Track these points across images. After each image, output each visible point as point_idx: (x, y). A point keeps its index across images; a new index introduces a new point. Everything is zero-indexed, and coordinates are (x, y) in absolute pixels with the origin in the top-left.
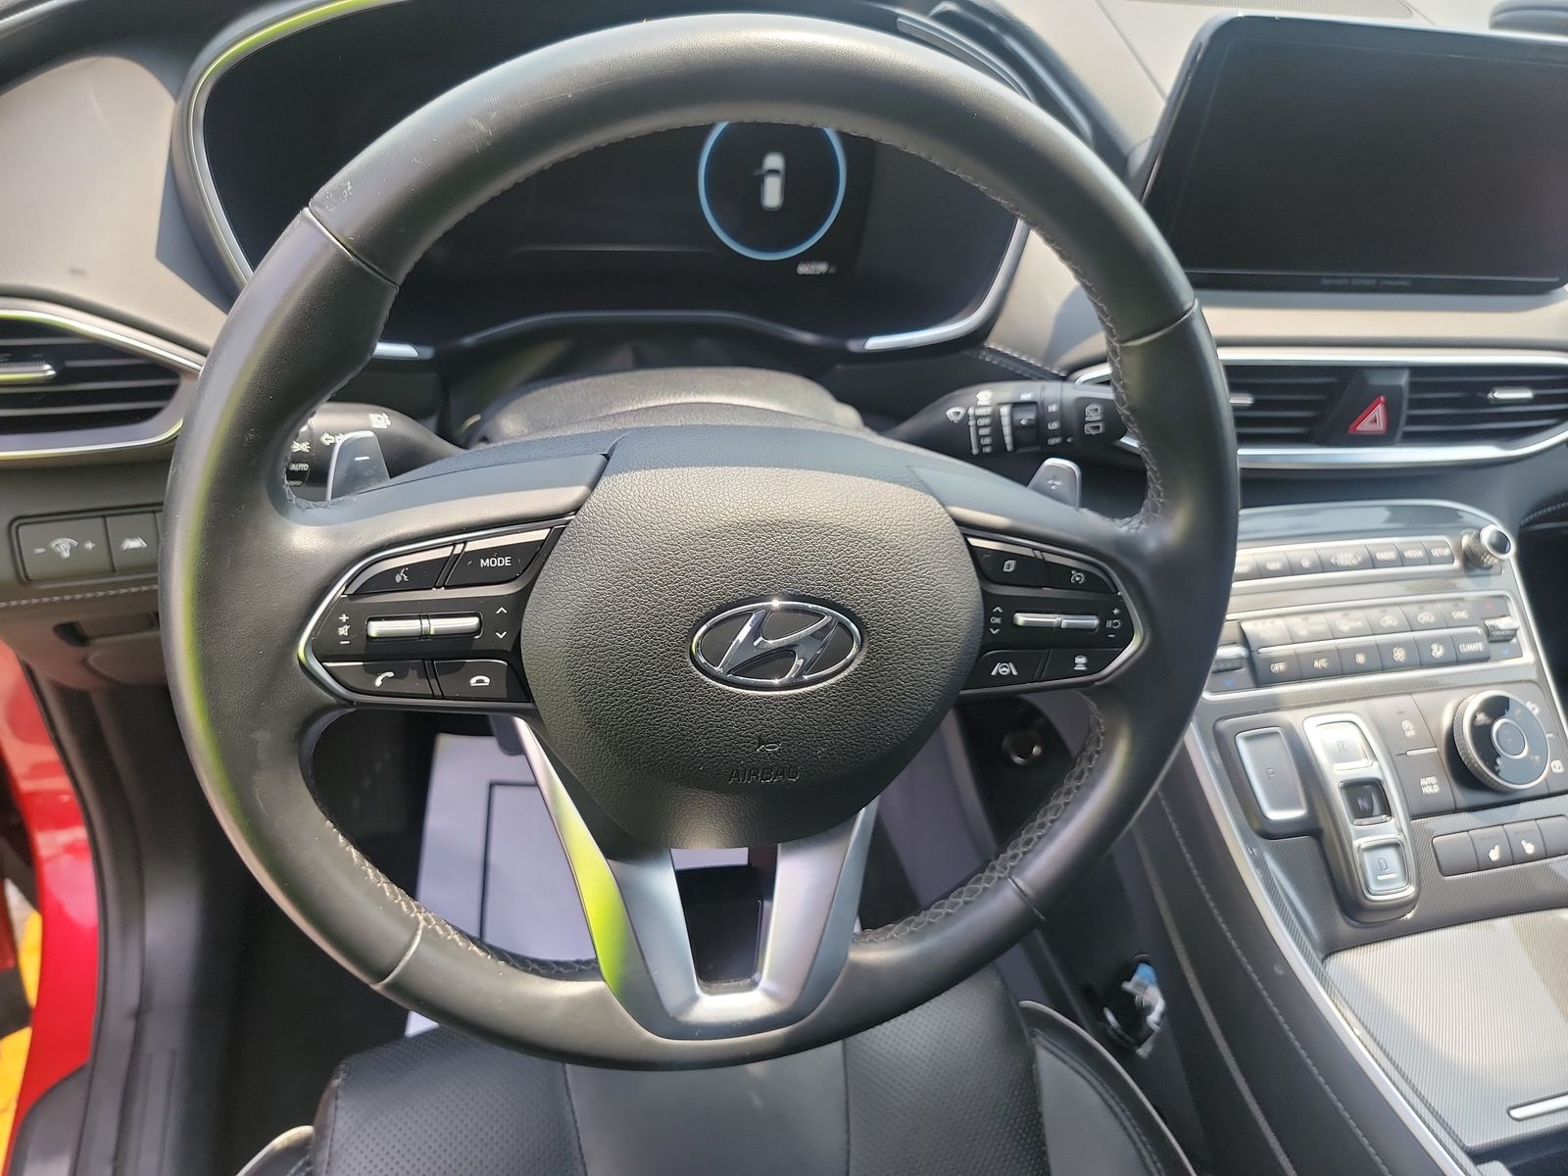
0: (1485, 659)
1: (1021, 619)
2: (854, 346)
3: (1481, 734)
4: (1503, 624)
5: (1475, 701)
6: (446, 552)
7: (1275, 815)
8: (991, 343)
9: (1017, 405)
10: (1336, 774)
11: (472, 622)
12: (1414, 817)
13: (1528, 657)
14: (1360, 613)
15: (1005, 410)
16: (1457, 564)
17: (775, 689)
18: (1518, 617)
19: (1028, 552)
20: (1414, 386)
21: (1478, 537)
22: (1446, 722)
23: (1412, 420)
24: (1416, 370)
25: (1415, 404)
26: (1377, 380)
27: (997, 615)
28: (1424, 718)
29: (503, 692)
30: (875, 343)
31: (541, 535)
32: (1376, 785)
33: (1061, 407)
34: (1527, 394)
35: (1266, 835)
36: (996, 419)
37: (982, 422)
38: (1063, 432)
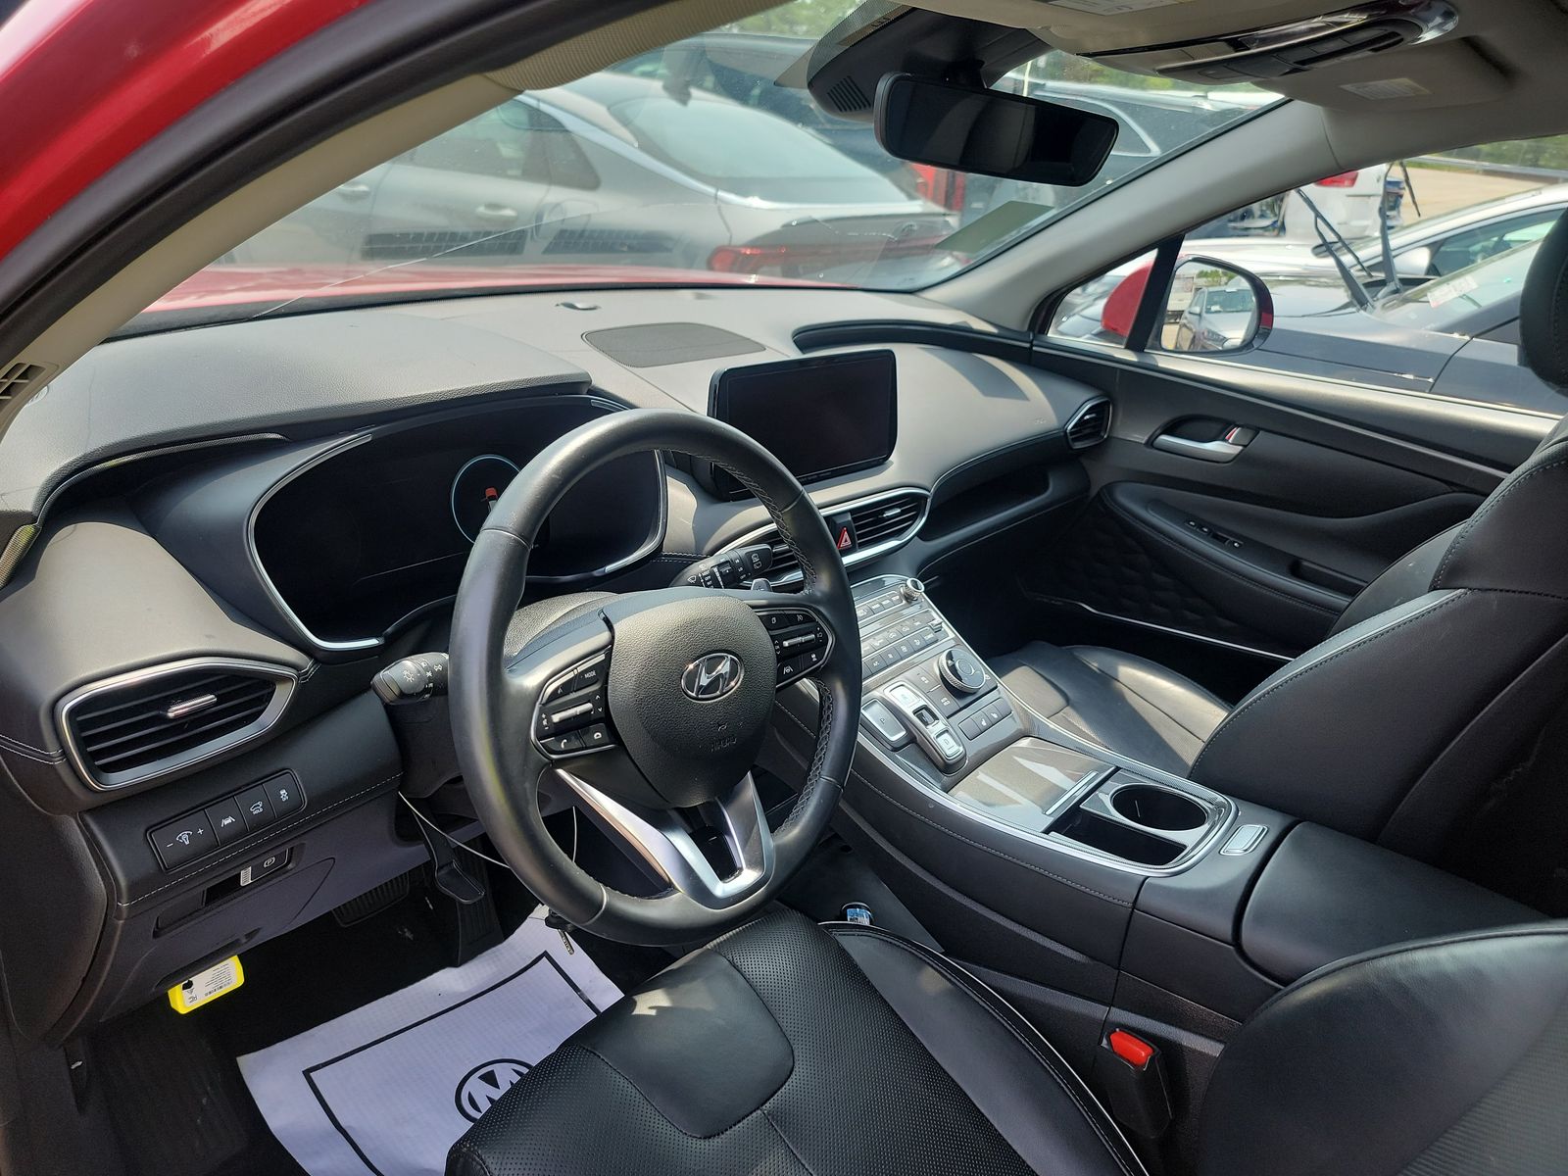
0: (936, 641)
1: (786, 644)
2: (597, 573)
3: (953, 669)
4: (935, 622)
5: (943, 657)
6: (571, 675)
7: (894, 738)
8: (665, 552)
9: (719, 565)
10: (908, 710)
11: (589, 706)
12: (948, 718)
13: (951, 635)
14: (880, 636)
15: (715, 570)
16: (904, 602)
17: (718, 698)
18: (937, 617)
19: (778, 612)
20: (855, 520)
21: (907, 586)
22: (938, 673)
23: (860, 536)
24: (852, 511)
25: (858, 528)
26: (840, 520)
27: (777, 644)
28: (928, 673)
29: (607, 740)
30: (609, 568)
31: (601, 657)
32: (925, 708)
33: (740, 559)
34: (899, 511)
35: (895, 750)
36: (712, 574)
37: (707, 579)
38: (745, 571)
